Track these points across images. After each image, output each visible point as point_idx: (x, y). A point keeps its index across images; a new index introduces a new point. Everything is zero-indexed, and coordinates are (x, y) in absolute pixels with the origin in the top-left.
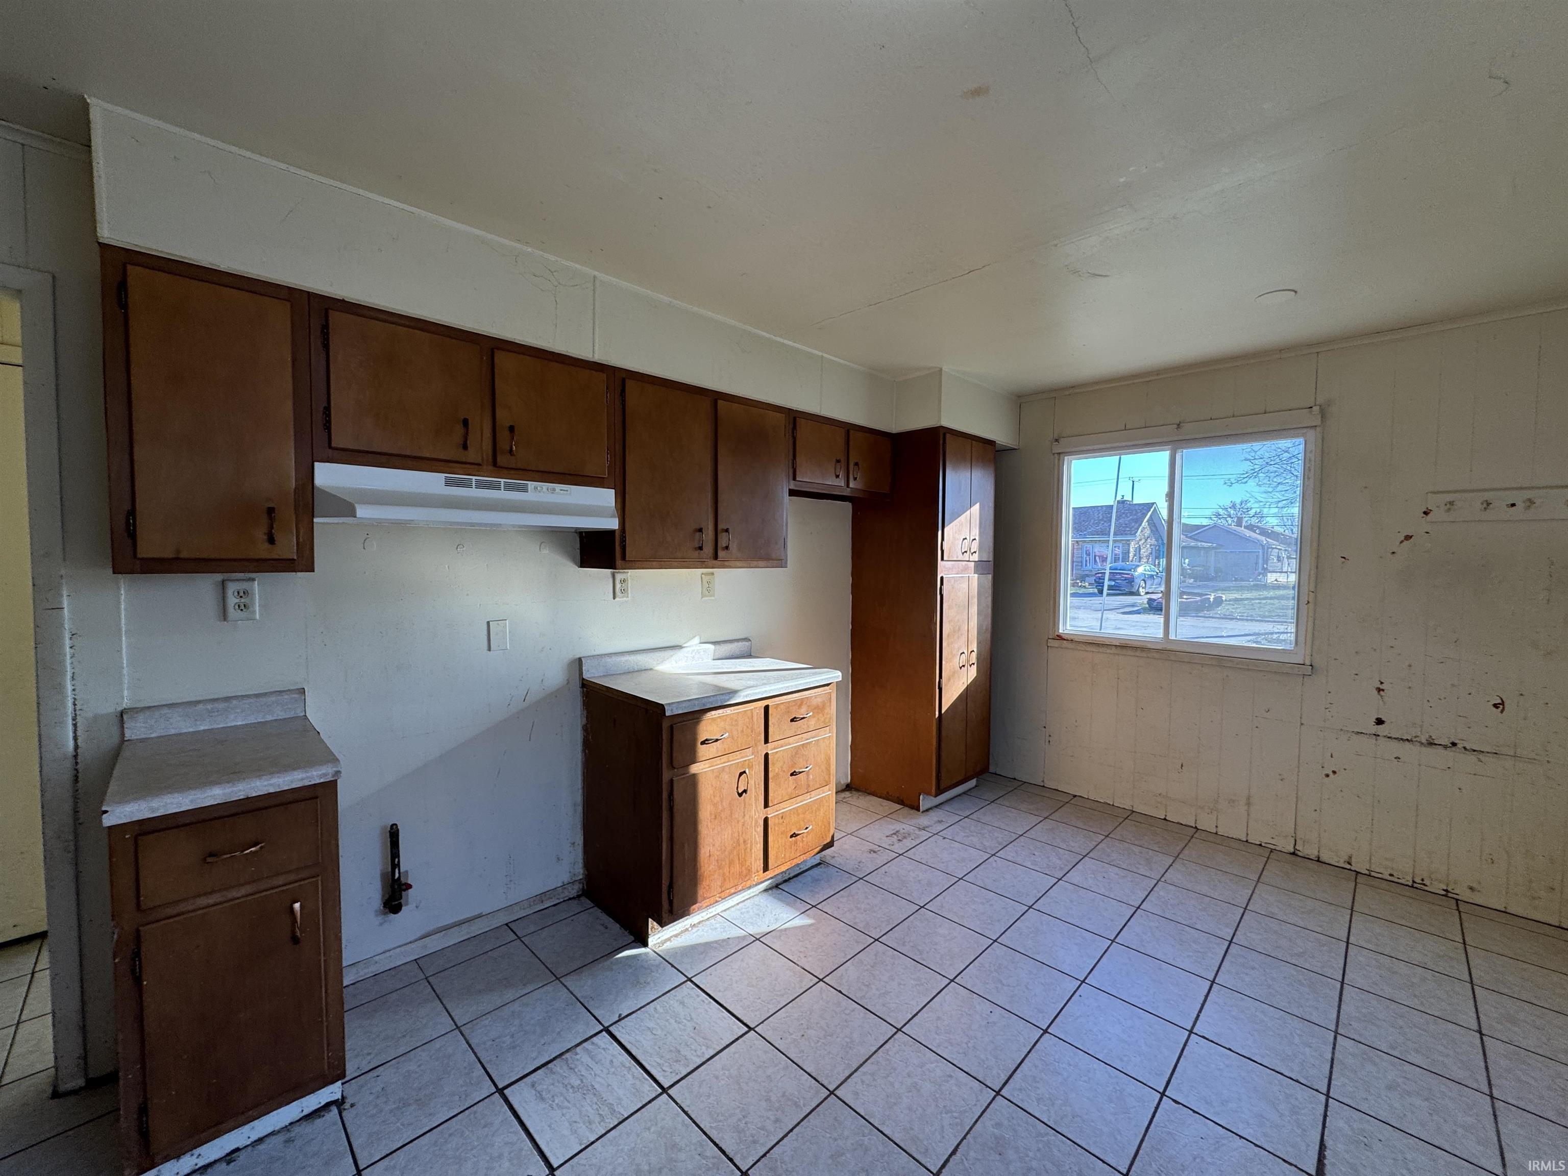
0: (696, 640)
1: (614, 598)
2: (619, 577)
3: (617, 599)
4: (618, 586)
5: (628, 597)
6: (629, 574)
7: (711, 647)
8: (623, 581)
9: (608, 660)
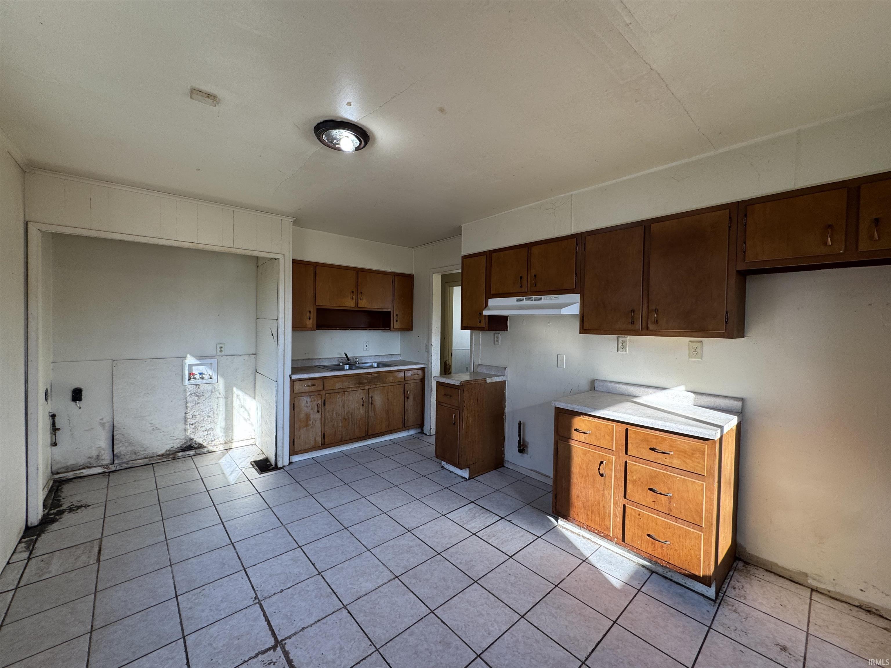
0: (683, 388)
1: (618, 351)
2: (621, 340)
3: (619, 352)
4: (620, 345)
5: (626, 351)
6: (628, 338)
7: (692, 395)
8: (623, 342)
9: (609, 384)
